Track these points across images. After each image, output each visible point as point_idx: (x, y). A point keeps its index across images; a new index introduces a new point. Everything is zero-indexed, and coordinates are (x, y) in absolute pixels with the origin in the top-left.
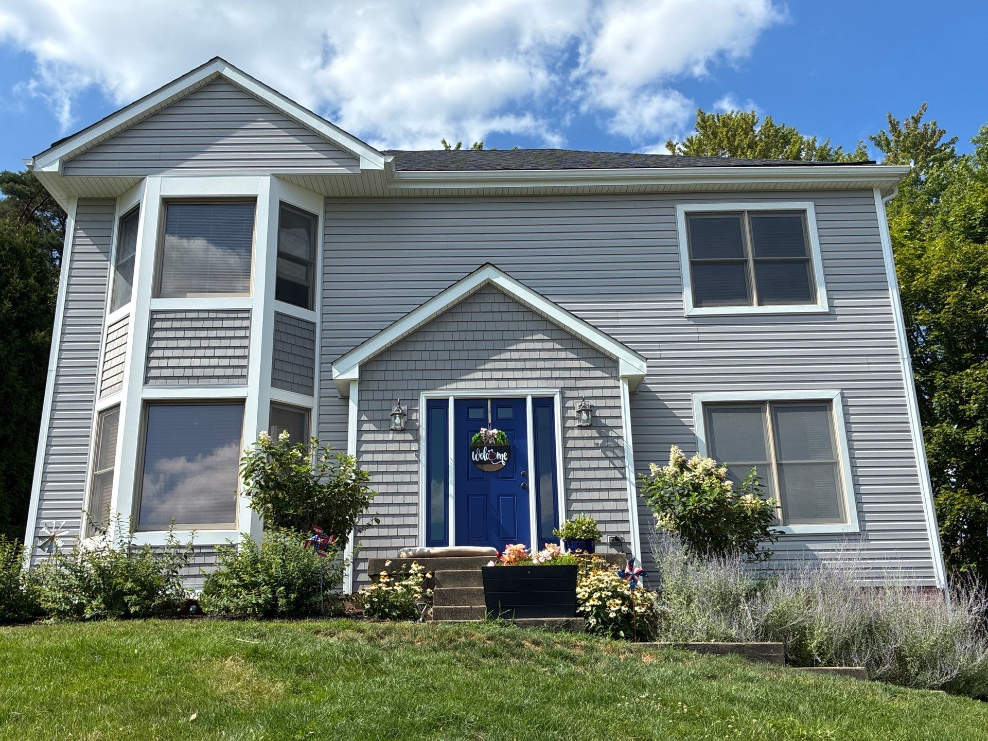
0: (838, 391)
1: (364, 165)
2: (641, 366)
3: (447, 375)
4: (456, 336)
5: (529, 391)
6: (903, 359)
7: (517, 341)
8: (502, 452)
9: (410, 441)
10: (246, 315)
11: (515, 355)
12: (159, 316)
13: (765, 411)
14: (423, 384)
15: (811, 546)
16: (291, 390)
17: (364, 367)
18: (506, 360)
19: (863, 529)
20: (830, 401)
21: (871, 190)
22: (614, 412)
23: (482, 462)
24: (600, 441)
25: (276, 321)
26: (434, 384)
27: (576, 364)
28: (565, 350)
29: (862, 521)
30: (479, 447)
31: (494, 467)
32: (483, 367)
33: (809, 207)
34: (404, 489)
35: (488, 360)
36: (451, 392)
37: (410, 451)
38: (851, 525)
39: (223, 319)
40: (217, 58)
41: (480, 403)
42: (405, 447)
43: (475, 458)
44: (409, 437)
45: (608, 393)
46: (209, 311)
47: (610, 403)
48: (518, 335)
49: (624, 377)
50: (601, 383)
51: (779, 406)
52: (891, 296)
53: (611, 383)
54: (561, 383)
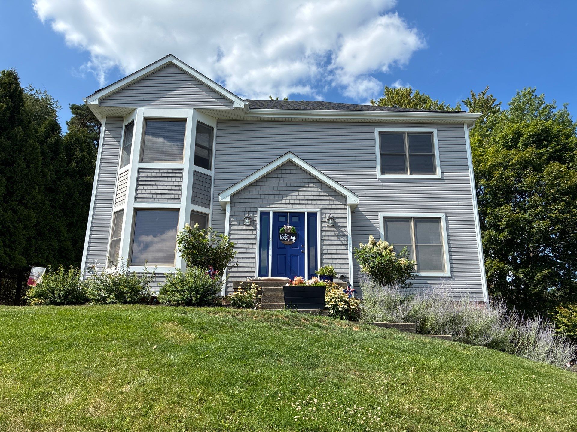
0: (444, 214)
1: (235, 105)
2: (357, 200)
3: (270, 201)
4: (274, 184)
5: (306, 209)
6: (474, 200)
7: (302, 187)
8: (293, 236)
9: (252, 230)
10: (181, 171)
11: (301, 193)
12: (142, 171)
13: (411, 222)
14: (259, 205)
15: (429, 282)
16: (200, 205)
17: (233, 196)
18: (296, 195)
19: (452, 275)
20: (440, 218)
21: (463, 124)
22: (344, 220)
23: (284, 240)
24: (337, 233)
25: (194, 175)
26: (264, 205)
27: (328, 198)
28: (323, 192)
29: (452, 271)
30: (283, 233)
31: (290, 243)
32: (286, 198)
33: (434, 131)
34: (249, 251)
35: (288, 195)
36: (272, 209)
37: (253, 235)
38: (448, 274)
39: (170, 173)
40: (170, 54)
41: (284, 214)
42: (250, 232)
43: (281, 238)
44: (252, 228)
45: (341, 211)
46: (164, 169)
47: (342, 216)
48: (302, 184)
49: (349, 205)
50: (338, 207)
51: (417, 220)
52: (469, 172)
53: (343, 207)
54: (321, 207)
